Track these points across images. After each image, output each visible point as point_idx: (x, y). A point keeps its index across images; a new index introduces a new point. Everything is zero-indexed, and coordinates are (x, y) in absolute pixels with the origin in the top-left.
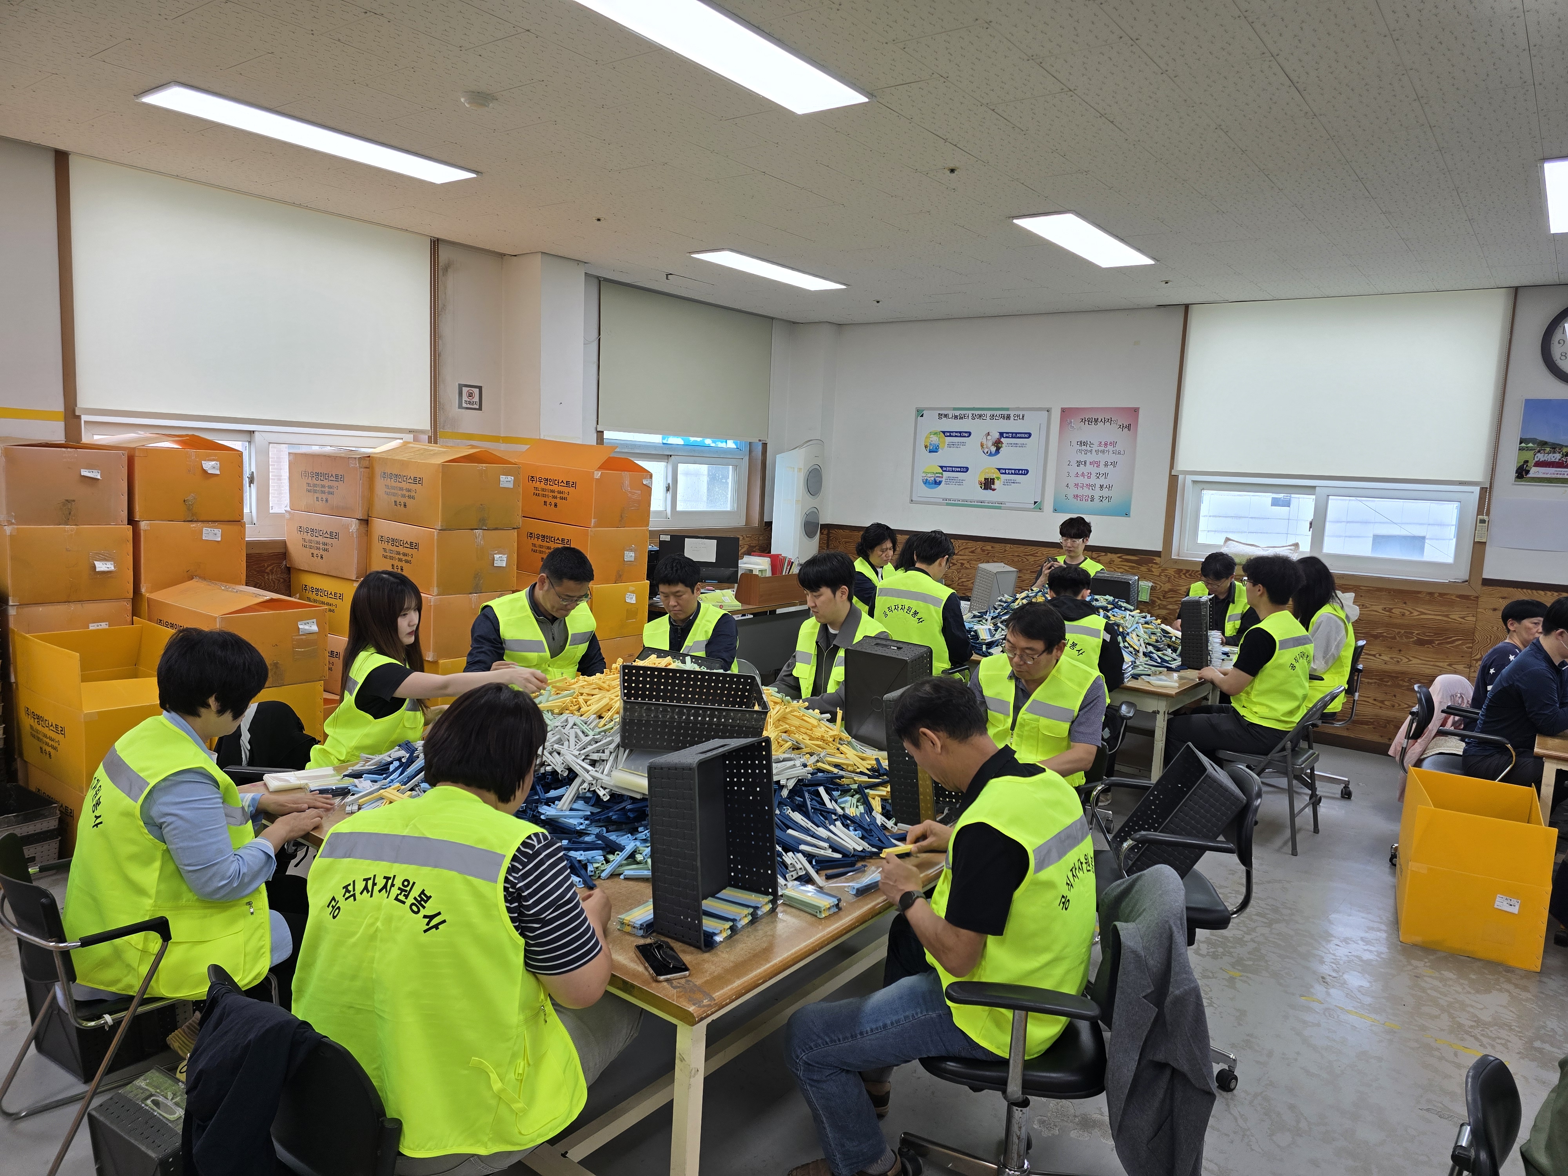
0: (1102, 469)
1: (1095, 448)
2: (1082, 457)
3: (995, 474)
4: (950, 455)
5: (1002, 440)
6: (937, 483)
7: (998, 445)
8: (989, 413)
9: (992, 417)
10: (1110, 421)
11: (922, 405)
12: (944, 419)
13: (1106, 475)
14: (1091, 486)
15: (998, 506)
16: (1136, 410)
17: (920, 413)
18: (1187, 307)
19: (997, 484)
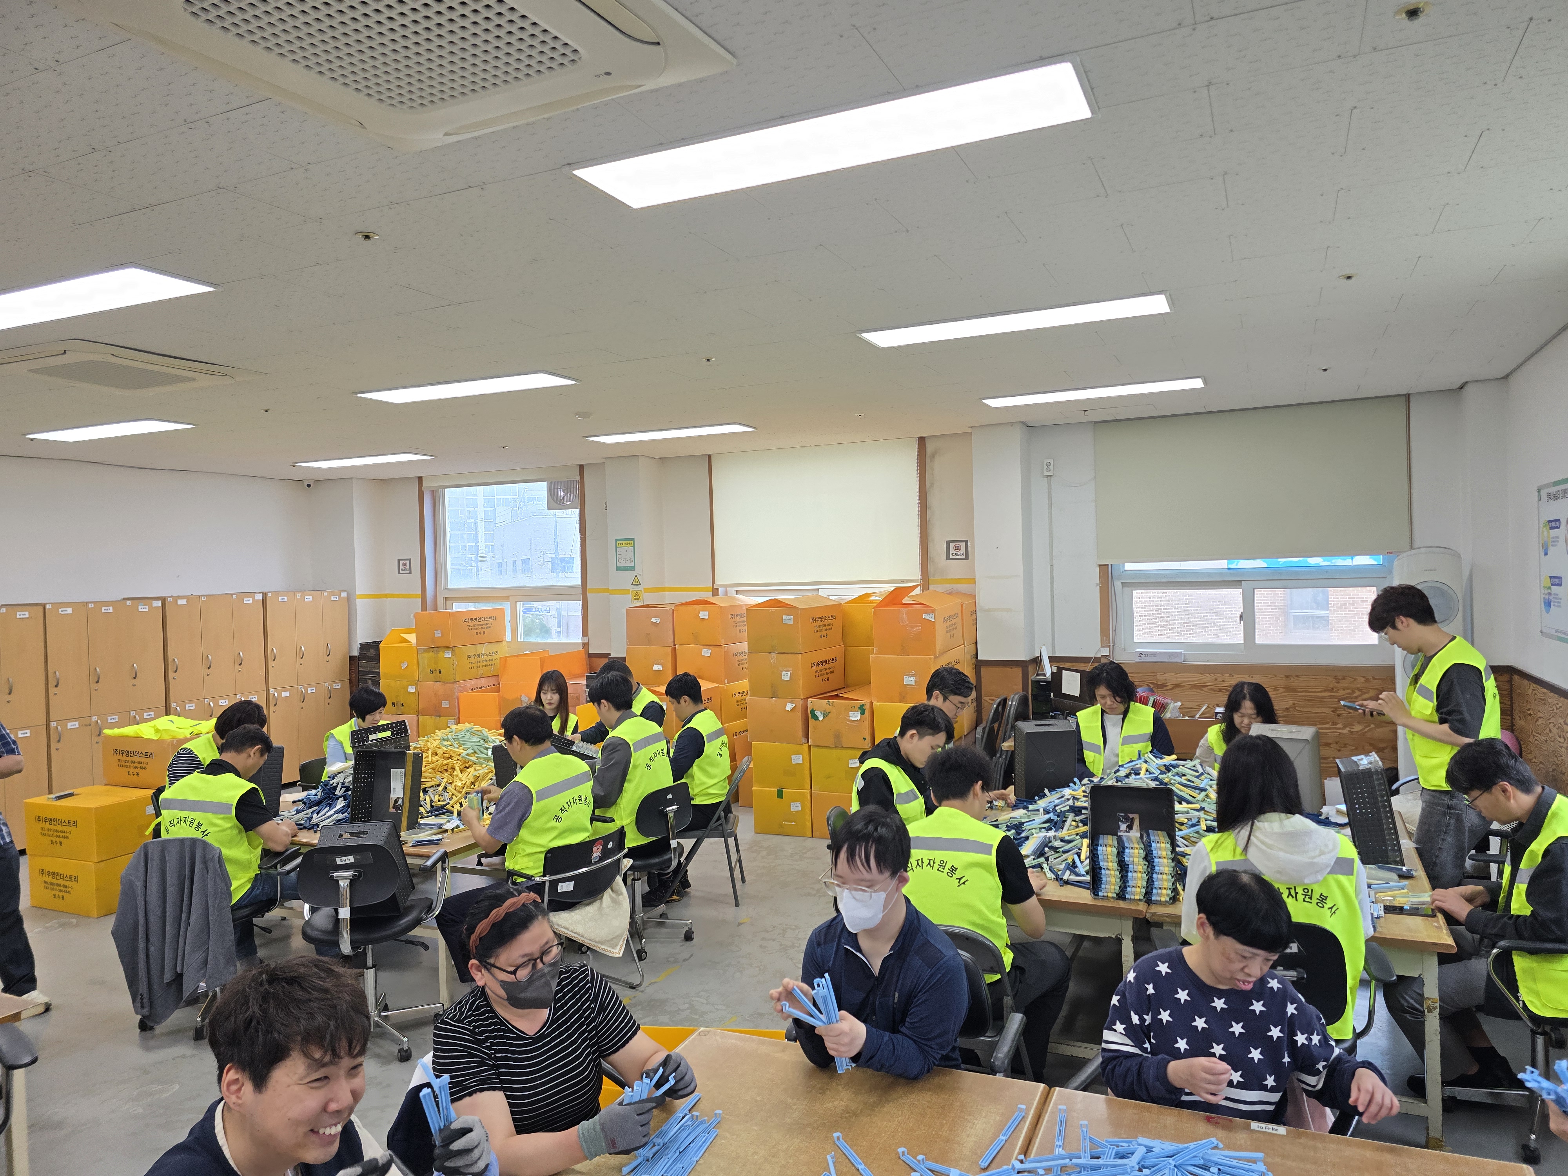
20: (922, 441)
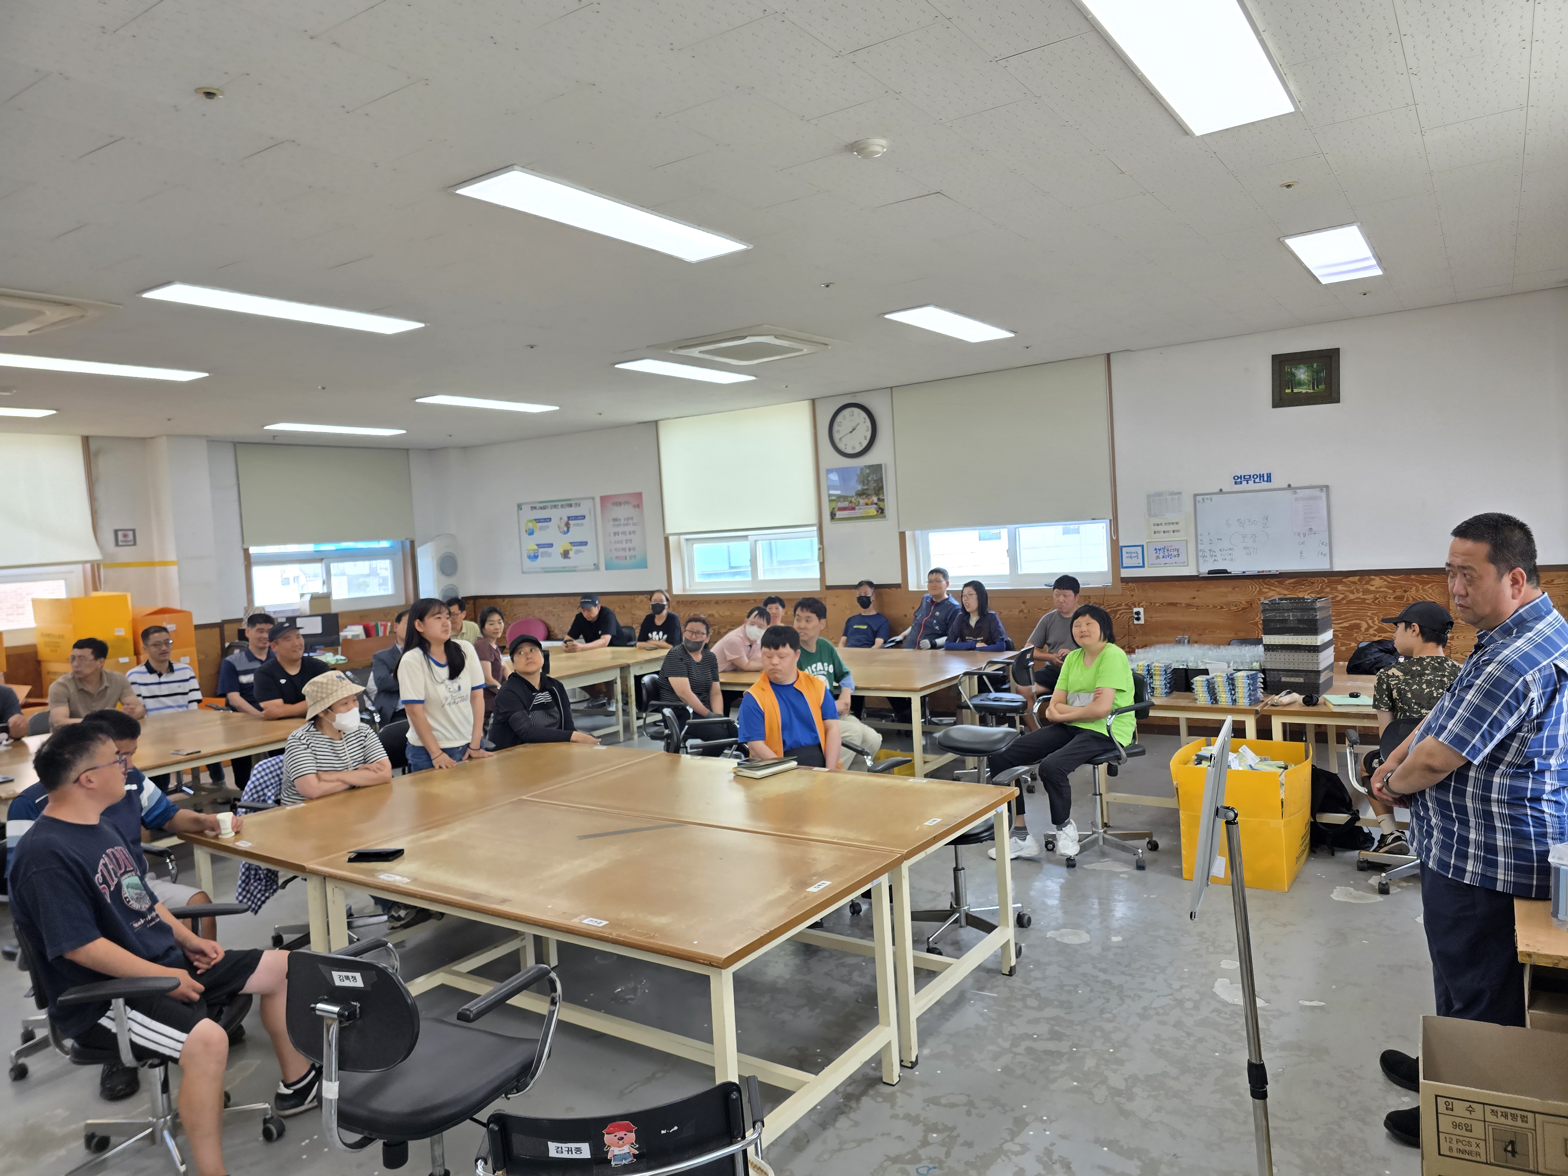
0: (628, 537)
1: (622, 522)
2: (616, 530)
3: (569, 547)
4: (541, 537)
5: (570, 522)
6: (536, 557)
7: (567, 525)
8: (560, 503)
9: (562, 506)
10: (627, 503)
11: (520, 501)
12: (534, 511)
13: (631, 541)
14: (624, 549)
15: (573, 570)
16: (640, 494)
17: (520, 507)
18: (656, 422)
19: (571, 554)
20: (86, 440)
